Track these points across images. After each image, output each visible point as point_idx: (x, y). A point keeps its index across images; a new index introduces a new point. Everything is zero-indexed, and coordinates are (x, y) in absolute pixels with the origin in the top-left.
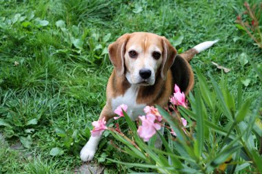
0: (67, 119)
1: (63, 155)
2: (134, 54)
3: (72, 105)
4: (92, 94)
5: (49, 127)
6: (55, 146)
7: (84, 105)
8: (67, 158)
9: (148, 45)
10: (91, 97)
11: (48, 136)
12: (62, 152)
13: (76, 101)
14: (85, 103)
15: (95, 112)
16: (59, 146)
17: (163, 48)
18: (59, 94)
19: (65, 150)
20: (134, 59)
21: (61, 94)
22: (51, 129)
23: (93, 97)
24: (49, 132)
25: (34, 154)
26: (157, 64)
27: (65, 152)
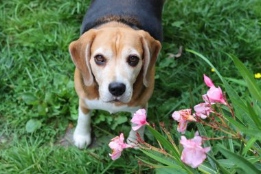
0: (28, 76)
1: (42, 128)
2: (101, 60)
3: (29, 58)
4: (47, 36)
5: (12, 94)
6: (29, 119)
7: (42, 52)
8: (47, 130)
9: (121, 46)
10: (47, 40)
11: (15, 106)
12: (39, 124)
13: (31, 51)
14: (42, 49)
15: (58, 58)
16: (33, 118)
17: (144, 49)
18: (8, 46)
19: (42, 120)
20: (101, 68)
21: (10, 45)
22: (15, 96)
23: (50, 40)
24: (15, 101)
25: (7, 134)
26: (134, 72)
27: (43, 123)
